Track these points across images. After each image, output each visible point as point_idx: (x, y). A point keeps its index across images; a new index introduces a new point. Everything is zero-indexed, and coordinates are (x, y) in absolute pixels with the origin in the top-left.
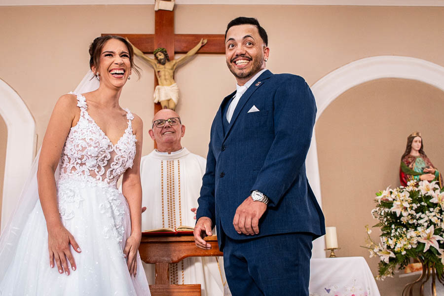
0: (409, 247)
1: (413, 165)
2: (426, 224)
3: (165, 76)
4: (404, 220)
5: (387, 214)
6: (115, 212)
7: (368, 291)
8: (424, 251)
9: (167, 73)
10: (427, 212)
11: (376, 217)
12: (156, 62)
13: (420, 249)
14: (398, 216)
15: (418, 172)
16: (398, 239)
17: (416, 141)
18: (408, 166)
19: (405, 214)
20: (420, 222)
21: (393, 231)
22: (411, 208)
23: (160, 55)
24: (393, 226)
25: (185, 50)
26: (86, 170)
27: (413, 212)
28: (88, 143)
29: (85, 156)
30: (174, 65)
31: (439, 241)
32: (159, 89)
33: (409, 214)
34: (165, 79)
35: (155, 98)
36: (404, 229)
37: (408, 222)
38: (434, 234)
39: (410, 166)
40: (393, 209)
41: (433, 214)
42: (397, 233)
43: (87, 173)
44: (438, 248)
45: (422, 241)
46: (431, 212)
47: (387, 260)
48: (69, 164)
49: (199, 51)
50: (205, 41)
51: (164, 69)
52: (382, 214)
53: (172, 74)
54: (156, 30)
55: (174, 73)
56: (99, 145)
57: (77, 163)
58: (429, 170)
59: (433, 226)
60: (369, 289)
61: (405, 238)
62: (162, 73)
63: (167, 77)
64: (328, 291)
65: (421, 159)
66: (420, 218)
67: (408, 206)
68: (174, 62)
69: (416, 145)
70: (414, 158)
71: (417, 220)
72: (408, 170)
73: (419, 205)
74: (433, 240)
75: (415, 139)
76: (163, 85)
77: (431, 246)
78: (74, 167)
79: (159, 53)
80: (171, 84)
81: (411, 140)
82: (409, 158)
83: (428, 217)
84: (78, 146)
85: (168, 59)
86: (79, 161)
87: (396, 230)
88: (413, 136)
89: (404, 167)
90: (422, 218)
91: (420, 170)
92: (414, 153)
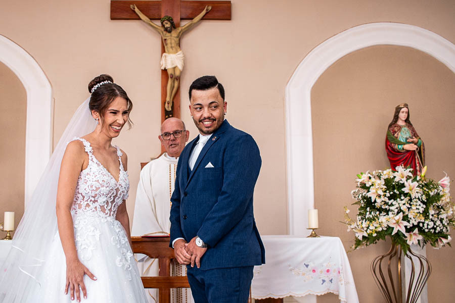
0: (380, 229)
1: (398, 134)
2: (396, 211)
3: (171, 44)
4: (378, 205)
5: (364, 198)
7: (341, 267)
8: (392, 234)
9: (173, 41)
10: (398, 199)
11: (355, 197)
13: (389, 232)
14: (373, 201)
15: (402, 141)
16: (371, 222)
17: (403, 112)
18: (394, 135)
19: (378, 200)
20: (392, 208)
21: (368, 213)
22: (385, 196)
23: (167, 23)
24: (368, 209)
25: (190, 16)
27: (386, 199)
30: (180, 32)
31: (406, 227)
32: (165, 57)
33: (383, 201)
34: (172, 47)
35: (162, 65)
36: (378, 213)
37: (381, 207)
38: (402, 220)
39: (396, 135)
40: (369, 195)
41: (403, 202)
42: (371, 216)
44: (404, 233)
45: (391, 226)
46: (402, 200)
47: (360, 238)
49: (204, 18)
50: (210, 8)
51: (170, 37)
52: (360, 197)
53: (178, 42)
55: (180, 40)
58: (412, 140)
59: (402, 213)
60: (342, 266)
61: (377, 221)
62: (168, 42)
63: (173, 45)
64: (307, 266)
65: (406, 128)
66: (392, 205)
67: (382, 194)
68: (180, 29)
69: (403, 116)
70: (400, 128)
71: (389, 206)
72: (394, 139)
73: (391, 193)
74: (401, 225)
75: (403, 110)
76: (169, 53)
77: (398, 230)
79: (166, 21)
80: (177, 52)
81: (398, 110)
82: (395, 127)
83: (399, 204)
85: (174, 26)
87: (370, 213)
88: (400, 106)
89: (390, 135)
90: (393, 205)
91: (404, 139)
92: (401, 123)
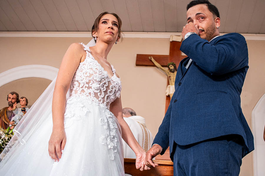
6: (110, 126)
9: (175, 78)
12: (169, 71)
23: (171, 67)
26: (92, 92)
28: (94, 71)
29: (91, 81)
32: (169, 87)
35: (167, 93)
43: (93, 95)
48: (78, 88)
51: (173, 75)
54: (170, 53)
56: (102, 73)
57: (86, 87)
76: (172, 85)
78: (83, 90)
79: (171, 65)
84: (86, 73)
86: (87, 86)
